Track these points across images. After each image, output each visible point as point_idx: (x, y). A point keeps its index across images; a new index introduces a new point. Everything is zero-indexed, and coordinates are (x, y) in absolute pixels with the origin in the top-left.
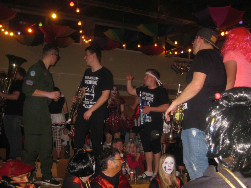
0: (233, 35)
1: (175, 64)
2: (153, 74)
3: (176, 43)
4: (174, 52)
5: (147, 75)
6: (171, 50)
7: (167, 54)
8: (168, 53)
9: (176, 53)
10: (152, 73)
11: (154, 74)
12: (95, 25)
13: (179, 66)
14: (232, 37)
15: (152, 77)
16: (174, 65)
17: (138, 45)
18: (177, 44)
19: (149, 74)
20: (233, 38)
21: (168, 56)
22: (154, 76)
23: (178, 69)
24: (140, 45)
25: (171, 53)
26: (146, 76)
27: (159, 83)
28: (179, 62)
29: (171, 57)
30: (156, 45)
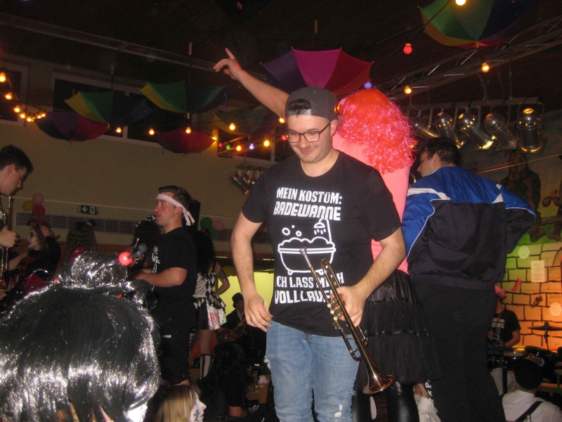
0: (353, 107)
1: (240, 173)
2: (177, 200)
3: (232, 127)
4: (236, 146)
5: (163, 201)
6: (231, 141)
7: (222, 150)
8: (224, 148)
9: (239, 148)
10: (174, 197)
11: (179, 200)
12: (56, 80)
13: (247, 177)
14: (352, 111)
15: (175, 207)
16: (236, 175)
17: (149, 130)
18: (235, 130)
19: (167, 198)
20: (355, 112)
21: (224, 154)
22: (179, 205)
23: (245, 184)
24: (154, 130)
25: (228, 148)
26: (160, 204)
27: (187, 219)
28: (249, 168)
29: (231, 158)
30: (188, 131)
